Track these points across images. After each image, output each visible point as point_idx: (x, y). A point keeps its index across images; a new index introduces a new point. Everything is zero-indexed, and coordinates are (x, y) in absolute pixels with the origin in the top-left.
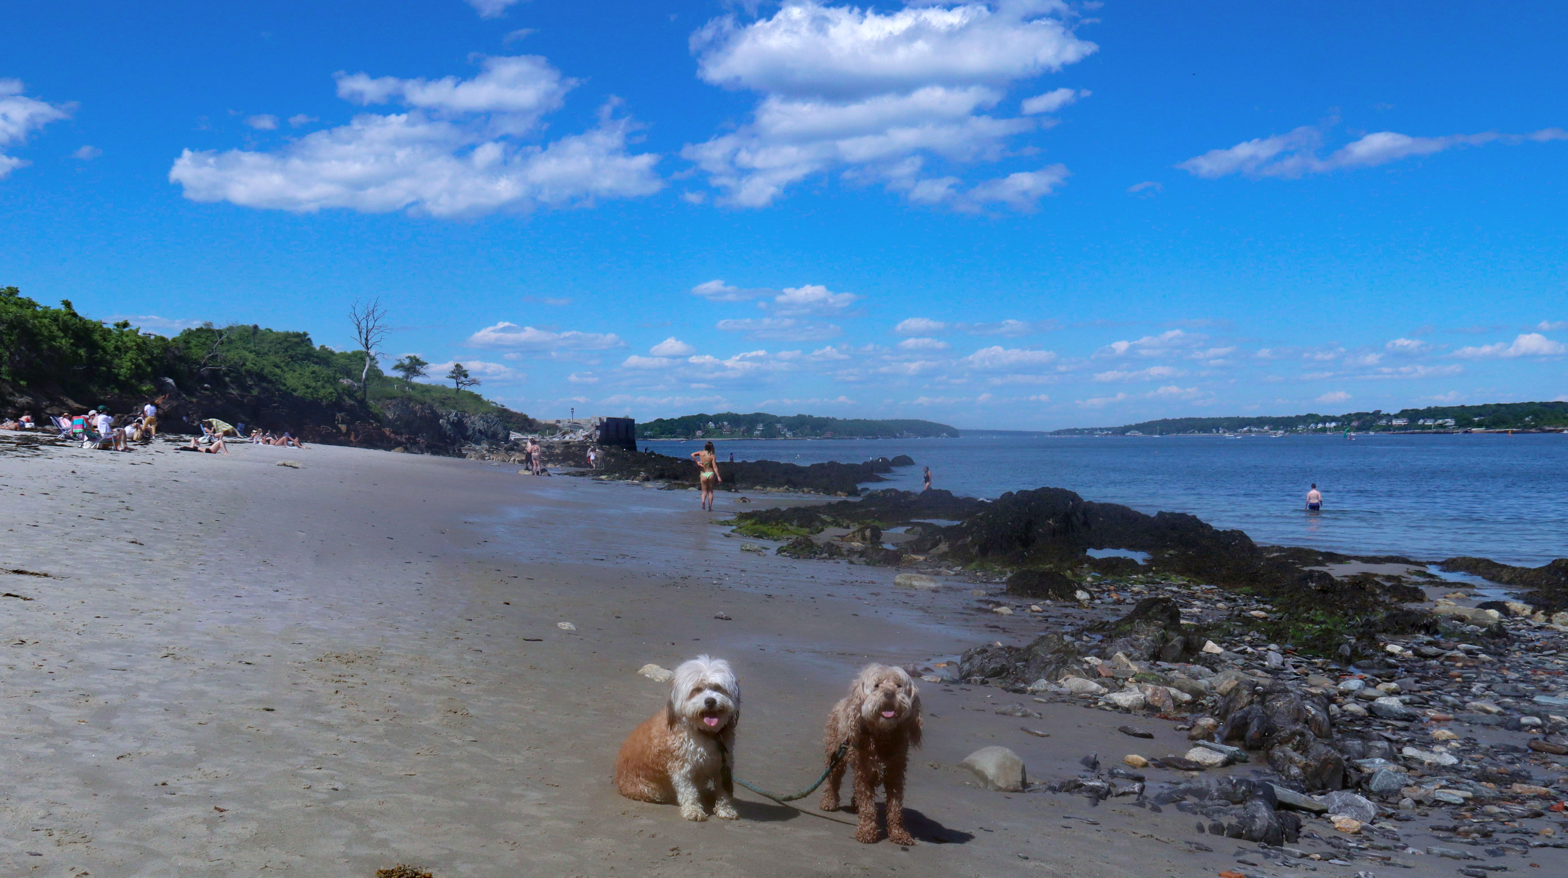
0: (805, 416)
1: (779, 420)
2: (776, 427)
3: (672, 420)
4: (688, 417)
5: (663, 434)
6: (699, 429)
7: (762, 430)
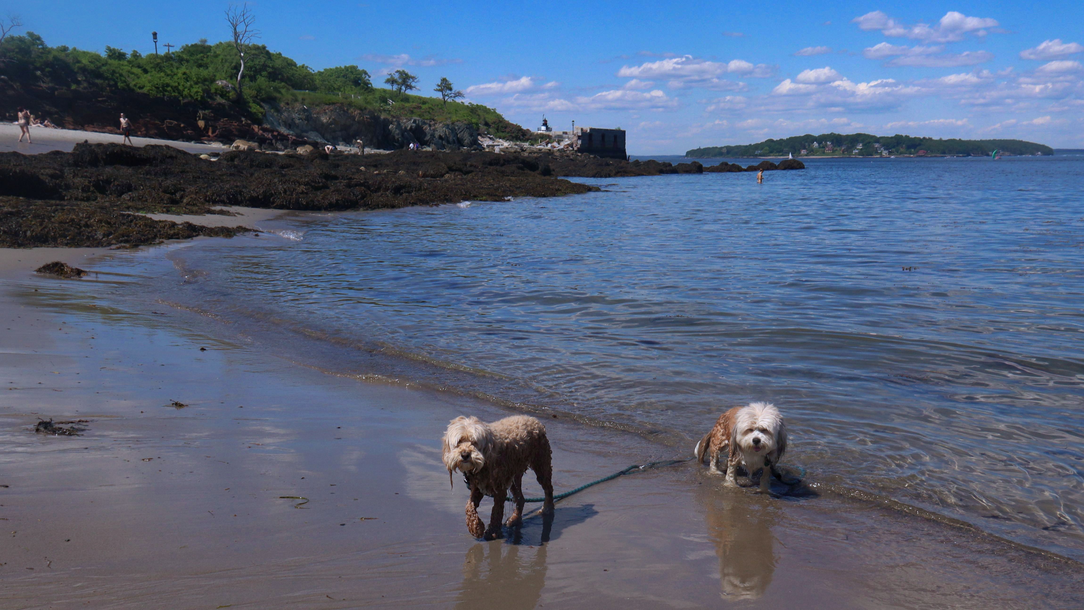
0: (902, 136)
1: (877, 140)
2: (873, 146)
3: (781, 140)
4: (796, 138)
5: (771, 152)
6: (804, 148)
7: (861, 149)
